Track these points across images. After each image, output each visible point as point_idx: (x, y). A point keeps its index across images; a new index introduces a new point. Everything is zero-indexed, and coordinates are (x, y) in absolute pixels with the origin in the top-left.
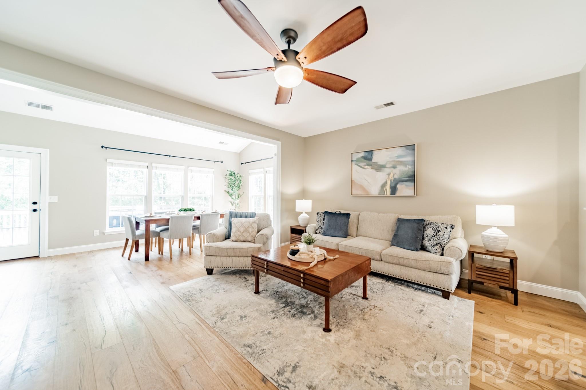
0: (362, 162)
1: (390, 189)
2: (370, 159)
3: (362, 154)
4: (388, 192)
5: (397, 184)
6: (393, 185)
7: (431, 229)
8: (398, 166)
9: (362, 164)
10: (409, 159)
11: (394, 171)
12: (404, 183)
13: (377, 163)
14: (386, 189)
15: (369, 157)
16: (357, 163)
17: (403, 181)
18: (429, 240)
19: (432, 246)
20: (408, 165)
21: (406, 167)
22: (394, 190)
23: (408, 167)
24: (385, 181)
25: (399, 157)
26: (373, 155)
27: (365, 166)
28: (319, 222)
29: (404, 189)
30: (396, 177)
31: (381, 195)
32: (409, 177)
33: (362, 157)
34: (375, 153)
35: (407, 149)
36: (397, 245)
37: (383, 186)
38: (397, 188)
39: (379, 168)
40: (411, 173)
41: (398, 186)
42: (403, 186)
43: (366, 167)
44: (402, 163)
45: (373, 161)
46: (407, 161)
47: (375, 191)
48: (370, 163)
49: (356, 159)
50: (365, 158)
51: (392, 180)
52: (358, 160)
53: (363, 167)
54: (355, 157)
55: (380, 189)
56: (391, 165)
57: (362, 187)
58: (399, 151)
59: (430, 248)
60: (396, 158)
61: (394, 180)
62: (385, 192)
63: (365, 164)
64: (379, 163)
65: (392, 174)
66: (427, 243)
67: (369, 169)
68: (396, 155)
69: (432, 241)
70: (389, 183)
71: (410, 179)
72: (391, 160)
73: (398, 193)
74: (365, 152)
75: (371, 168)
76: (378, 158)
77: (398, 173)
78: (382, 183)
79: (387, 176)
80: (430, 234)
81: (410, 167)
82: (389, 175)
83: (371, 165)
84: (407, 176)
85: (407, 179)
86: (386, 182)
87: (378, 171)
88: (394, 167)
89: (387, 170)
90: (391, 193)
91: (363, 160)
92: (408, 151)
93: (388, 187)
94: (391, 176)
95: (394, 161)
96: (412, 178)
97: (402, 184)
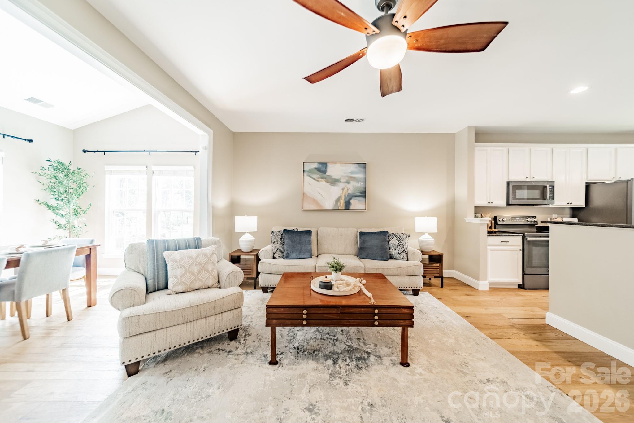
0: (315, 173)
1: (344, 204)
2: (325, 172)
3: (316, 166)
4: (342, 207)
5: (350, 199)
6: (347, 200)
7: (394, 239)
8: (351, 182)
9: (315, 176)
10: (361, 176)
11: (348, 186)
12: (357, 198)
13: (331, 176)
14: (340, 204)
15: (323, 169)
16: (310, 174)
17: (356, 196)
18: (395, 249)
19: (399, 254)
20: (361, 182)
21: (358, 183)
22: (348, 205)
23: (361, 184)
24: (339, 195)
25: (352, 173)
26: (327, 167)
27: (318, 178)
28: (276, 243)
29: (356, 204)
30: (350, 192)
31: (335, 210)
32: (361, 193)
33: (315, 168)
34: (329, 166)
35: (359, 166)
36: (367, 258)
37: (338, 200)
38: (351, 203)
39: (334, 182)
40: (363, 190)
41: (352, 201)
42: (356, 201)
43: (320, 180)
44: (354, 179)
45: (327, 174)
46: (360, 178)
47: (329, 205)
48: (324, 176)
49: (308, 170)
50: (318, 170)
51: (346, 195)
52: (310, 171)
53: (316, 179)
54: (308, 167)
55: (334, 203)
56: (345, 180)
57: (315, 201)
58: (353, 168)
59: (398, 256)
60: (350, 173)
61: (348, 195)
62: (339, 207)
63: (319, 176)
64: (333, 177)
65: (346, 189)
66: (393, 252)
67: (323, 183)
68: (350, 171)
69: (398, 250)
70: (343, 198)
71: (362, 194)
72: (345, 175)
73: (351, 208)
74: (319, 164)
75: (325, 182)
76: (333, 171)
77: (351, 188)
78: (337, 197)
79: (342, 190)
80: (395, 244)
81: (362, 184)
82: (343, 189)
83: (325, 178)
84: (359, 192)
85: (360, 194)
86: (341, 197)
87: (332, 185)
88: (348, 183)
89: (341, 185)
90: (345, 207)
91: (316, 171)
92: (360, 168)
93: (342, 202)
94: (345, 191)
95: (347, 176)
96: (363, 194)
97: (355, 199)
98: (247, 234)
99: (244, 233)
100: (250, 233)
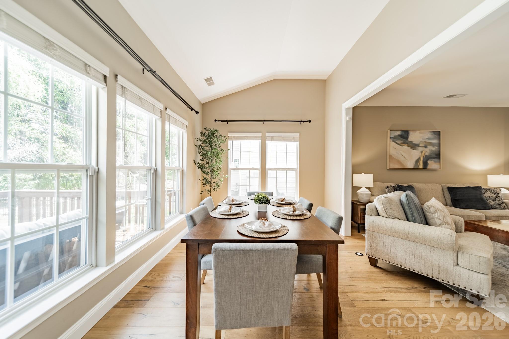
0: (399, 139)
1: (423, 164)
2: (407, 138)
3: (399, 133)
4: (421, 167)
5: (428, 160)
6: (425, 161)
7: (489, 193)
8: (428, 146)
9: (399, 142)
10: (436, 141)
11: (426, 149)
12: (433, 159)
14: (420, 164)
15: (406, 136)
16: (394, 140)
20: (436, 146)
21: (434, 147)
22: (425, 165)
23: (436, 148)
25: (429, 139)
26: (409, 135)
27: (402, 143)
29: (432, 164)
30: (427, 154)
31: (416, 169)
33: (399, 135)
34: (411, 133)
35: (435, 134)
37: (418, 161)
38: (428, 163)
39: (414, 146)
40: (437, 152)
42: (433, 162)
43: (403, 144)
44: (431, 144)
45: (409, 140)
46: (435, 143)
47: (410, 165)
48: (406, 141)
49: (393, 137)
50: (401, 136)
52: (395, 138)
53: (400, 144)
54: (394, 134)
55: (415, 163)
56: (423, 145)
57: (399, 162)
58: (429, 135)
61: (425, 157)
62: (418, 166)
63: (402, 142)
64: (413, 142)
65: (424, 152)
67: (405, 147)
68: (427, 138)
70: (422, 159)
72: (423, 140)
73: (429, 167)
74: (402, 132)
75: (407, 146)
76: (414, 137)
77: (428, 151)
78: (417, 158)
79: (420, 153)
81: (437, 148)
82: (422, 152)
83: (407, 143)
84: (435, 154)
85: (435, 156)
86: (420, 158)
87: (413, 148)
88: (426, 147)
89: (420, 149)
90: (423, 167)
91: (400, 138)
92: (435, 135)
93: (421, 162)
94: (423, 154)
95: (425, 142)
96: (437, 156)
97: (432, 160)
98: (364, 189)
99: (361, 187)
100: (366, 188)
